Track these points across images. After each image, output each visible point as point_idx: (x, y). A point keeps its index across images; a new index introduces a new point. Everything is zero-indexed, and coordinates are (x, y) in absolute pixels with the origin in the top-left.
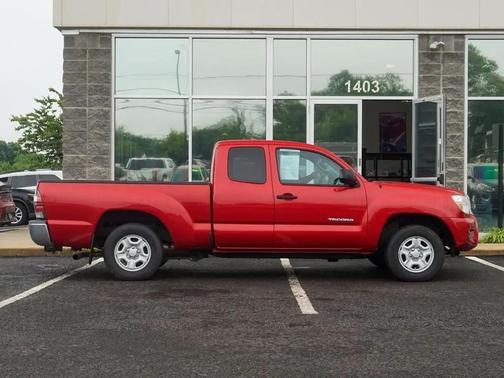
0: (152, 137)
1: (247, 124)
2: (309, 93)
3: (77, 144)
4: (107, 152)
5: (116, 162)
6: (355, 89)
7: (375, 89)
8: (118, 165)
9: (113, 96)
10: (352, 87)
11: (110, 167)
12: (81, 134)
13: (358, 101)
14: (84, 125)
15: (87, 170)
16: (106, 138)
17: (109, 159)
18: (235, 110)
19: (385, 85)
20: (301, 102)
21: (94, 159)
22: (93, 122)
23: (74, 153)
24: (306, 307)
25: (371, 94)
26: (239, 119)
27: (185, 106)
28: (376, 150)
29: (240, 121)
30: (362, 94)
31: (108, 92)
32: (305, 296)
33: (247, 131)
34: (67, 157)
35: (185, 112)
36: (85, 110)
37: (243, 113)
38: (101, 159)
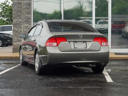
1: (84, 7)
3: (18, 16)
4: (30, 18)
11: (31, 24)
12: (20, 11)
14: (21, 8)
15: (22, 26)
16: (29, 13)
17: (31, 21)
18: (79, 2)
21: (25, 21)
23: (17, 19)
24: (109, 79)
26: (81, 6)
29: (81, 7)
32: (108, 75)
33: (84, 10)
34: (15, 21)
35: (60, 3)
36: (21, 2)
37: (83, 3)
38: (28, 21)
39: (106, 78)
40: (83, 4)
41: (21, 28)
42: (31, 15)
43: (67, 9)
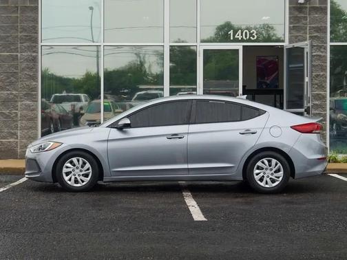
0: (71, 77)
1: (146, 66)
2: (199, 41)
3: (11, 83)
4: (35, 89)
5: (42, 98)
6: (236, 36)
7: (254, 37)
8: (44, 100)
9: (40, 44)
10: (234, 36)
11: (37, 101)
12: (14, 74)
13: (239, 46)
14: (16, 68)
15: (19, 104)
16: (34, 78)
17: (36, 95)
18: (138, 55)
19: (262, 34)
20: (192, 48)
21: (25, 95)
22: (23, 66)
23: (8, 90)
24: (197, 215)
25: (249, 41)
26: (140, 62)
27: (98, 51)
28: (254, 87)
29: (142, 64)
30: (242, 41)
31: (36, 41)
32: (196, 206)
33: (147, 70)
35: (98, 57)
36: (17, 55)
37: (144, 57)
38: (31, 95)
39: (192, 213)
40: (146, 59)
41: (17, 110)
42: (37, 82)
43: (112, 70)
